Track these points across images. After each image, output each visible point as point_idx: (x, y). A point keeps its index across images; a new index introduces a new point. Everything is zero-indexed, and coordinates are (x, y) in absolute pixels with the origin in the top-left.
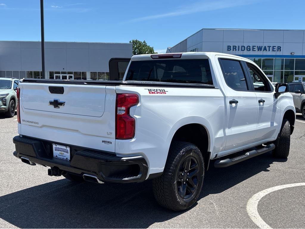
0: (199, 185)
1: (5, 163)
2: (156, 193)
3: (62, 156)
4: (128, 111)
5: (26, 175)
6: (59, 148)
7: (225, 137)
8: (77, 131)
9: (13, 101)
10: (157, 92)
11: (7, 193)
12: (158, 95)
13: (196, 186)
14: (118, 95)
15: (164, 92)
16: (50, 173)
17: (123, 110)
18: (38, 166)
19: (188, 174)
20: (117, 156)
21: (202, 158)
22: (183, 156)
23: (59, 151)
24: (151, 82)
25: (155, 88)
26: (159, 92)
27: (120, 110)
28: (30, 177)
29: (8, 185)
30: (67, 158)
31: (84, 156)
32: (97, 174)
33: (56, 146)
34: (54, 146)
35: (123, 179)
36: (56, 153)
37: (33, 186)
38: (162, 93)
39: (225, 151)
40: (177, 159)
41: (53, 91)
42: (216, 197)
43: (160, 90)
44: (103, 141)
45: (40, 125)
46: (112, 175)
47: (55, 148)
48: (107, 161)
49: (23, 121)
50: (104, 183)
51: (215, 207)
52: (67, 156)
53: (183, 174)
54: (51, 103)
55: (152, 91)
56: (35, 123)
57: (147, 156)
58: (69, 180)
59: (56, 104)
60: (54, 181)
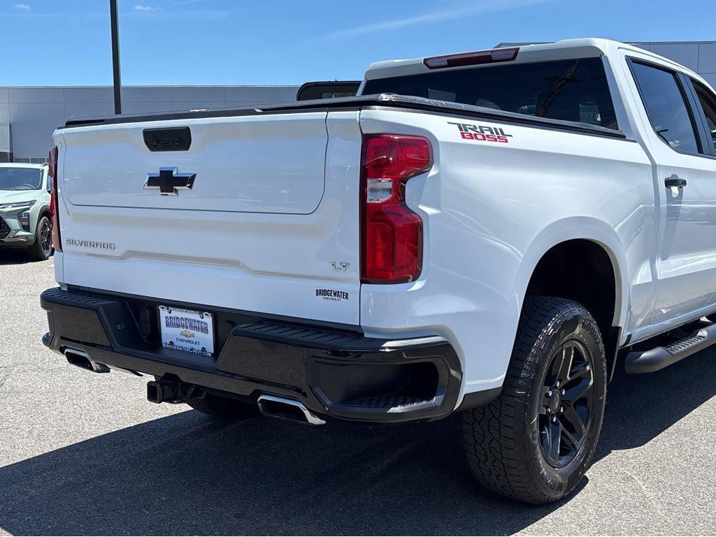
0: (592, 425)
1: (24, 371)
2: (476, 451)
3: (189, 342)
4: (399, 191)
5: (83, 403)
6: (177, 318)
7: (657, 284)
8: (234, 263)
9: (45, 219)
10: (483, 136)
11: (30, 456)
12: (486, 143)
13: (586, 427)
14: (367, 139)
15: (503, 137)
16: (154, 394)
17: (384, 190)
18: (117, 375)
19: (564, 393)
20: (366, 335)
21: (602, 346)
22: (555, 337)
23: (178, 326)
24: (463, 106)
25: (478, 123)
26: (488, 136)
27: (373, 190)
28: (92, 408)
29: (31, 432)
30: (204, 349)
31: (259, 339)
32: (305, 395)
33: (170, 312)
34: (164, 313)
35: (388, 412)
36: (169, 334)
37: (101, 432)
38: (496, 140)
39: (650, 326)
40: (538, 348)
41: (158, 141)
42: (633, 458)
43: (490, 129)
44: (319, 292)
45: (118, 252)
46: (353, 397)
47: (167, 317)
48: (335, 352)
49: (71, 242)
50: (324, 422)
51: (643, 487)
52: (206, 340)
53: (550, 395)
54: (152, 181)
55: (470, 131)
56: (103, 246)
57: (457, 336)
58: (203, 415)
59: (167, 182)
60: (159, 417)
